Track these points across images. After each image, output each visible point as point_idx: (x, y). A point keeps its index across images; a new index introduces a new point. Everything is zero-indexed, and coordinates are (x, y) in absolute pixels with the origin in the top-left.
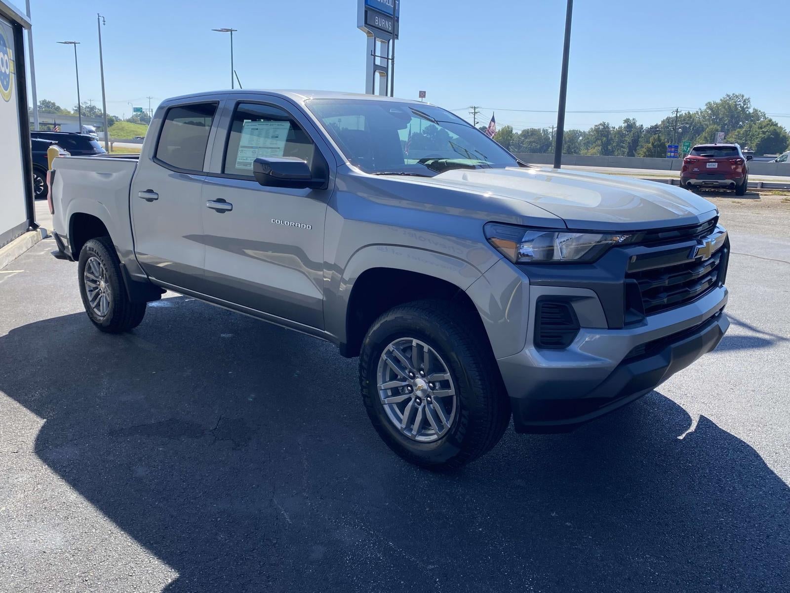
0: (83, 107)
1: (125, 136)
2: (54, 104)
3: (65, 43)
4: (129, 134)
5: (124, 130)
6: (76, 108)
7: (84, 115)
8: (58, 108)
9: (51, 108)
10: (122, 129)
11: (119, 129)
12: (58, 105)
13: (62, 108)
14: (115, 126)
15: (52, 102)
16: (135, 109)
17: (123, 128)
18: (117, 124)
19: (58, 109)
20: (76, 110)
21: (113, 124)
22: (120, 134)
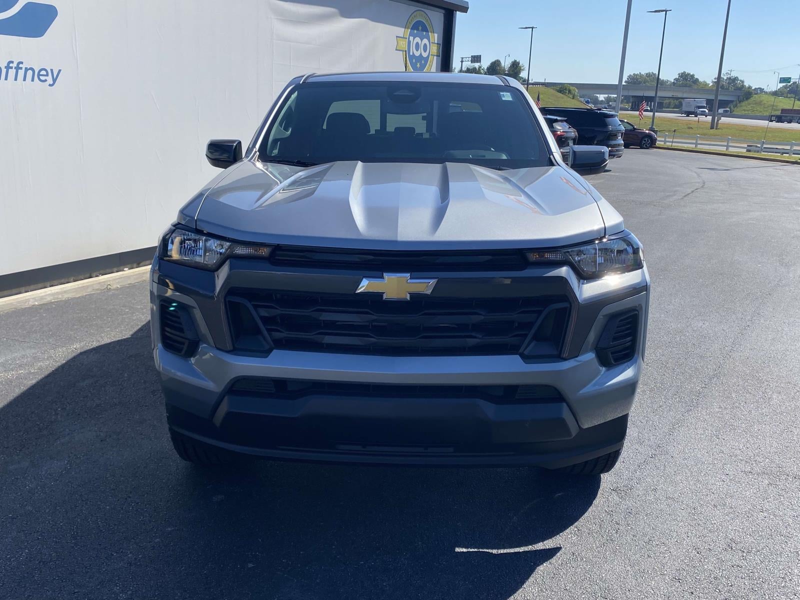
0: (724, 79)
1: (761, 112)
2: (693, 76)
3: (656, 11)
4: (766, 109)
5: (761, 105)
6: (716, 80)
7: (723, 87)
8: (697, 79)
9: (689, 81)
10: (760, 103)
11: (756, 104)
12: (697, 77)
13: (701, 80)
14: (752, 99)
15: (691, 74)
16: (782, 80)
17: (761, 101)
18: (755, 97)
19: (696, 81)
20: (715, 82)
21: (749, 99)
22: (755, 109)
